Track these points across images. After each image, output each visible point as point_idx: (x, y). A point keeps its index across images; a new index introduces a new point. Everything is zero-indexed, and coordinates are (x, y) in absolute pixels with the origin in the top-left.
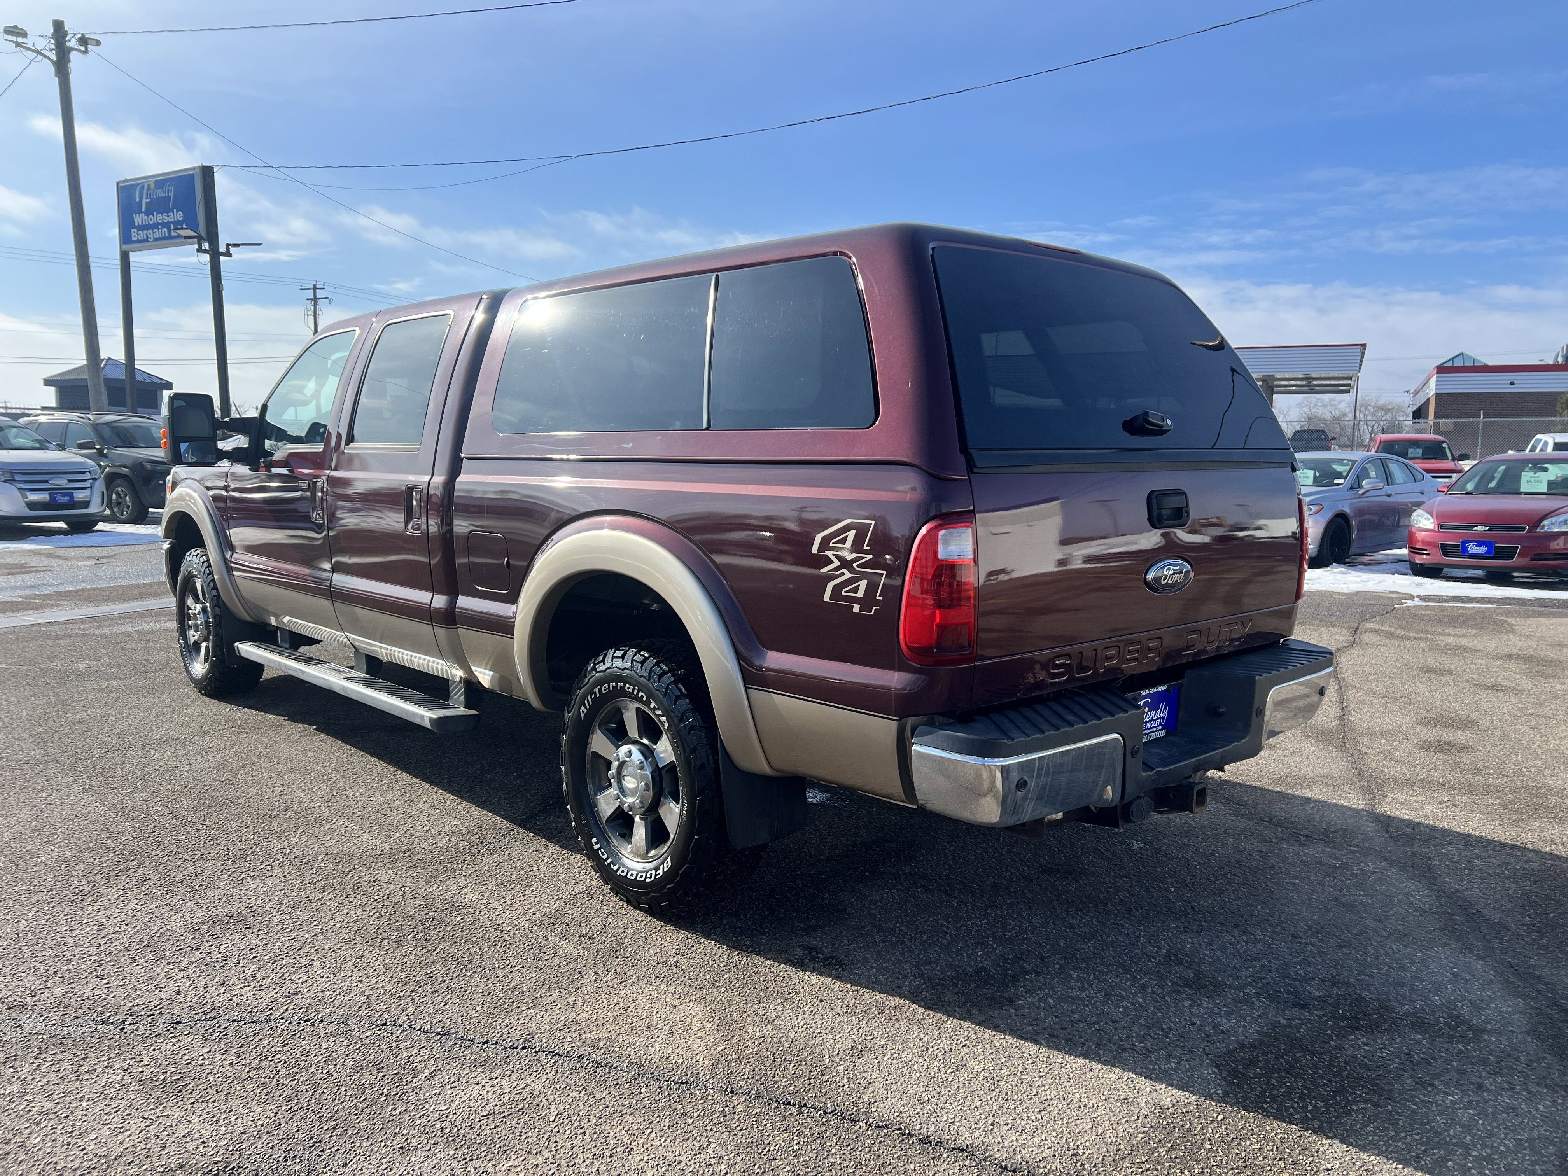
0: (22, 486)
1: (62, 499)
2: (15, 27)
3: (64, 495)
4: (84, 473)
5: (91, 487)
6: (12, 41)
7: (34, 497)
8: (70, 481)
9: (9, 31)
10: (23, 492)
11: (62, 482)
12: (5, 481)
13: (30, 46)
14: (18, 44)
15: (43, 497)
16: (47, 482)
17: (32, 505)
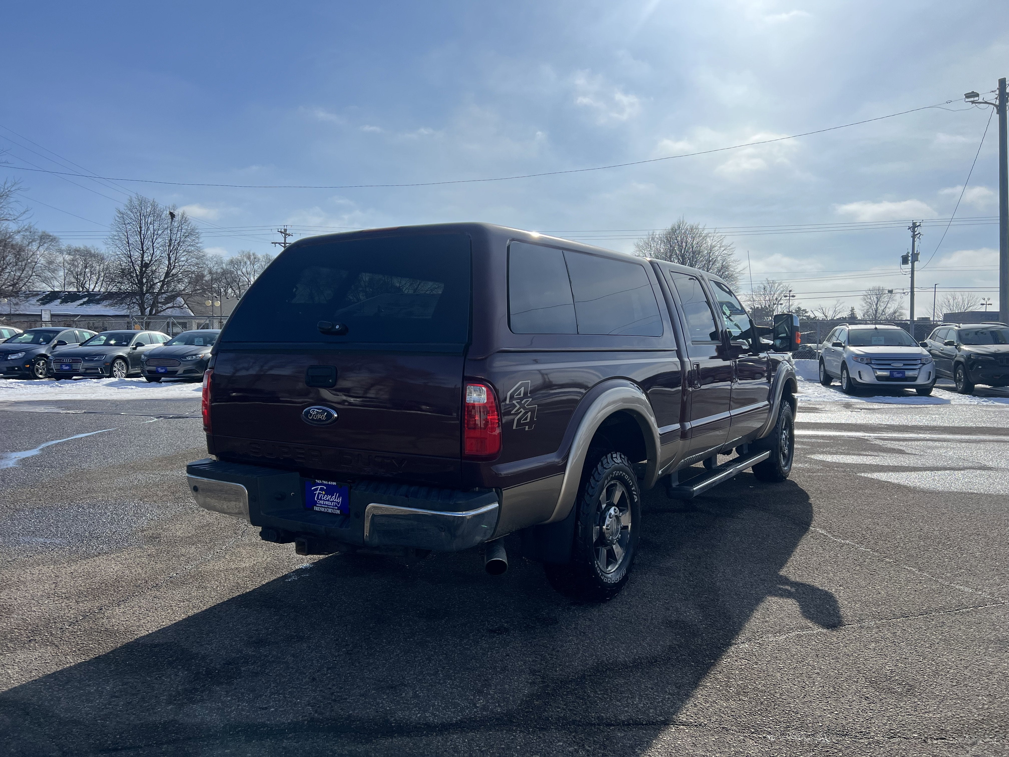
0: (874, 367)
1: (896, 375)
2: (973, 92)
3: (898, 373)
4: (916, 360)
5: (920, 369)
6: (970, 102)
7: (879, 373)
8: (904, 365)
9: (968, 96)
10: (875, 370)
11: (899, 365)
12: (867, 364)
13: (981, 100)
14: (973, 102)
15: (885, 373)
16: (890, 365)
17: (879, 378)
